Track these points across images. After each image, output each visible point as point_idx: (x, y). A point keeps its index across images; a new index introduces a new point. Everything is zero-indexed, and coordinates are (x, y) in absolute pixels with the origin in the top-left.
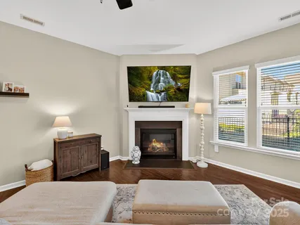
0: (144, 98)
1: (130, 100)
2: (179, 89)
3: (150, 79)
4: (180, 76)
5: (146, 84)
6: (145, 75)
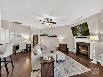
0: (77, 35)
1: (74, 36)
2: (85, 31)
3: (77, 29)
4: (84, 26)
5: (76, 31)
6: (76, 28)
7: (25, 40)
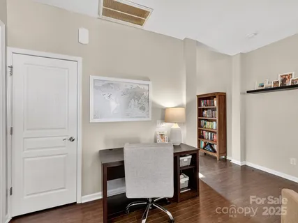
7: (164, 119)
